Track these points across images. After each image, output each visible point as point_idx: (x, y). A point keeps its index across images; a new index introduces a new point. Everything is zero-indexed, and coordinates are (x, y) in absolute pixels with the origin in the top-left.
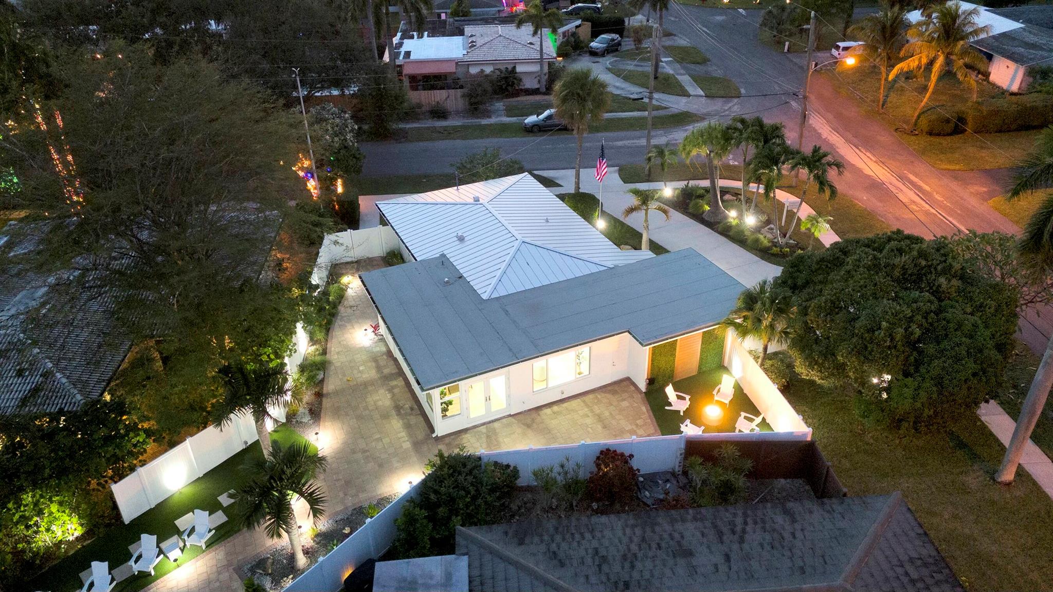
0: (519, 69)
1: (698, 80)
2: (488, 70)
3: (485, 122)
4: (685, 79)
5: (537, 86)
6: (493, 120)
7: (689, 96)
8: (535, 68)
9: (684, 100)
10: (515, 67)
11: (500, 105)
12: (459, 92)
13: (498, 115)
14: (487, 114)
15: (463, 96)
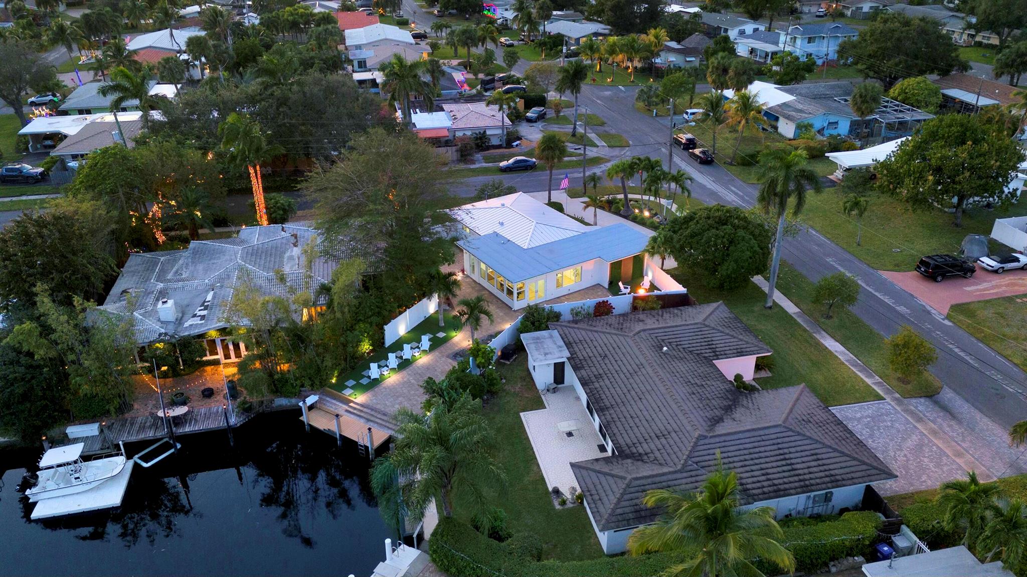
0: (488, 132)
1: (603, 136)
2: (469, 133)
3: (472, 166)
4: (592, 136)
5: (500, 143)
6: (477, 166)
7: (598, 146)
8: (499, 132)
9: (595, 149)
10: (485, 132)
11: (478, 156)
12: (454, 148)
13: (480, 162)
14: (473, 162)
15: (457, 151)
